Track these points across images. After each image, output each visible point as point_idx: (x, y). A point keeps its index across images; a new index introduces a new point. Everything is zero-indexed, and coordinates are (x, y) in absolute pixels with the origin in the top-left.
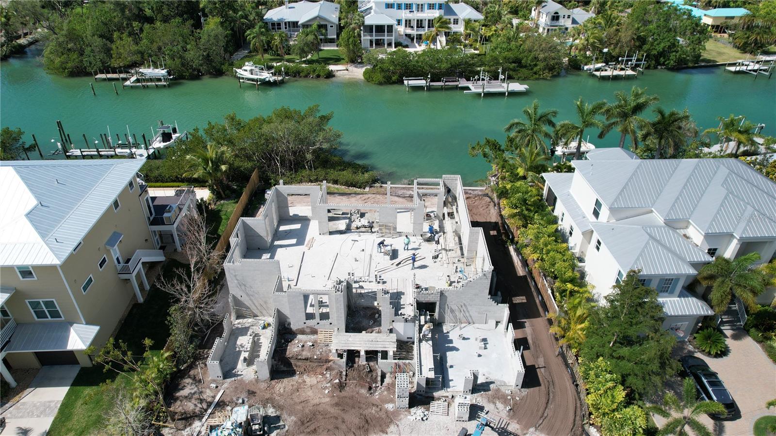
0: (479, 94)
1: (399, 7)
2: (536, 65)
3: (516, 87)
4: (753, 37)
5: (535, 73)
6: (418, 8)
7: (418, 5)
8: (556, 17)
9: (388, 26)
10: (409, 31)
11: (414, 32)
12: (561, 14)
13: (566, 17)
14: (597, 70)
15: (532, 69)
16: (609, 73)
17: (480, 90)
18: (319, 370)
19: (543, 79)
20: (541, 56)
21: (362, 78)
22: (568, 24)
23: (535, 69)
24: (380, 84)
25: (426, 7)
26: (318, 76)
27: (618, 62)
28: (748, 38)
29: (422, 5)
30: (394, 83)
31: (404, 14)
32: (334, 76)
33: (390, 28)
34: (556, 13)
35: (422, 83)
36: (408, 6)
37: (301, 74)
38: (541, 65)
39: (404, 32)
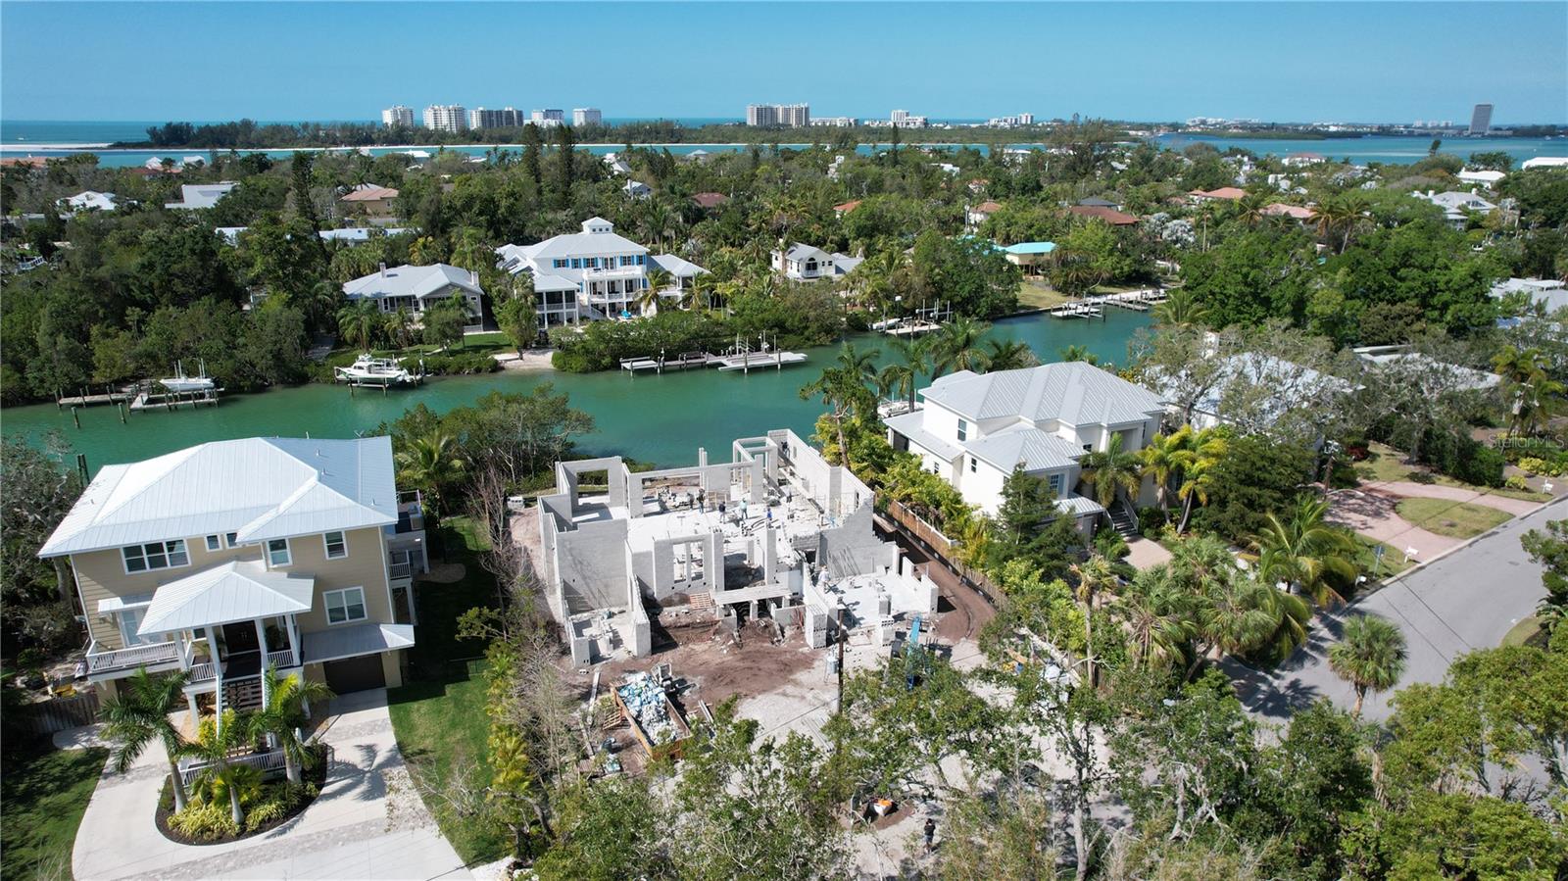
0: (740, 371)
1: (576, 264)
2: (806, 328)
3: (789, 356)
4: (1073, 275)
5: (808, 339)
6: (606, 264)
7: (606, 259)
8: (812, 266)
9: (567, 292)
10: (596, 300)
11: (605, 300)
12: (818, 260)
13: (827, 263)
14: (892, 327)
15: (802, 334)
16: (907, 329)
17: (743, 365)
18: (705, 636)
19: (821, 345)
20: (812, 314)
21: (551, 366)
22: (831, 272)
23: (806, 333)
24: (585, 371)
25: (618, 261)
26: (478, 371)
27: (915, 316)
28: (1067, 275)
29: (611, 259)
30: (606, 368)
31: (586, 275)
32: (503, 369)
33: (571, 296)
34: (812, 259)
35: (651, 364)
36: (590, 263)
37: (449, 370)
38: (814, 327)
39: (589, 300)
